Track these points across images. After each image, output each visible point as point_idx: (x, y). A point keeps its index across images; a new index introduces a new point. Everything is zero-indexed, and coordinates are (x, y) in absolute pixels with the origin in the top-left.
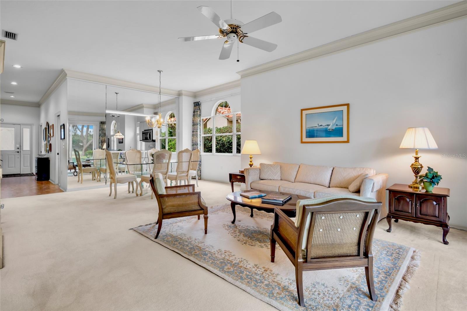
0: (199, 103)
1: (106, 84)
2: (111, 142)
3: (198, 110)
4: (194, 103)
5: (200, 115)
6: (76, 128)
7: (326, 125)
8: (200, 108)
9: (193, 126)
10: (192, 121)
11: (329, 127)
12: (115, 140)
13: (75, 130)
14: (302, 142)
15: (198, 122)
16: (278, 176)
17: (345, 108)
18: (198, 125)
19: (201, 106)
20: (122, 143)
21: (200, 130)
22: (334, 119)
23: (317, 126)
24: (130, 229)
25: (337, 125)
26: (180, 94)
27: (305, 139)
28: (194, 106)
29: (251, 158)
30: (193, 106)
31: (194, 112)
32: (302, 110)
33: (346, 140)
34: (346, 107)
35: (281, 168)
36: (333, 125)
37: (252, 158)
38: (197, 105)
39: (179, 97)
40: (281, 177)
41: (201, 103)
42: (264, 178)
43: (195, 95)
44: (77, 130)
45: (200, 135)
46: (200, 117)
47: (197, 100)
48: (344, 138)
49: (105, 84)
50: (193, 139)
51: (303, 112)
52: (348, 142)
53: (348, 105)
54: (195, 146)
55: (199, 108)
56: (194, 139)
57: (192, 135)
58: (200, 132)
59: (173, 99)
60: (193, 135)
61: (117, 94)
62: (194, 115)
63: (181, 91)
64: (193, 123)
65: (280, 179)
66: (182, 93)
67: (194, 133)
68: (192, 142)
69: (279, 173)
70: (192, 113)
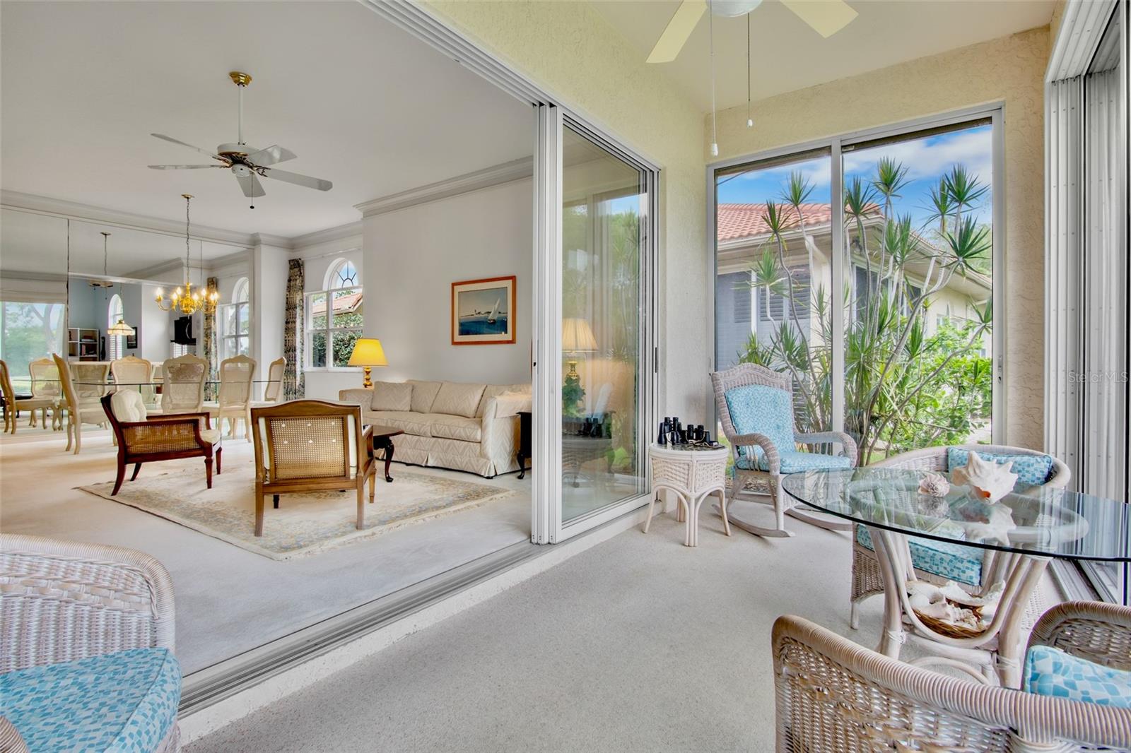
0: (300, 262)
1: (69, 217)
2: (109, 345)
3: (298, 277)
4: (290, 261)
5: (302, 287)
6: (29, 311)
7: (485, 313)
8: (301, 273)
9: (287, 310)
10: (285, 299)
11: (490, 316)
12: (120, 340)
13: (27, 316)
14: (454, 343)
15: (298, 302)
16: (405, 404)
17: (509, 283)
18: (298, 308)
19: (303, 268)
20: (136, 347)
21: (303, 319)
22: (496, 302)
23: (474, 313)
24: (75, 488)
25: (500, 313)
26: (254, 242)
27: (458, 338)
28: (291, 269)
29: (368, 373)
30: (289, 269)
31: (289, 280)
32: (454, 285)
33: (511, 339)
34: (510, 281)
35: (413, 390)
36: (495, 312)
37: (370, 374)
38: (296, 266)
39: (252, 247)
40: (411, 406)
41: (303, 262)
42: (378, 409)
43: (292, 244)
44: (33, 314)
45: (302, 331)
46: (302, 293)
47: (295, 256)
48: (508, 337)
49: (64, 216)
50: (287, 339)
51: (455, 287)
52: (512, 342)
53: (513, 278)
54: (291, 353)
55: (299, 273)
56: (290, 338)
57: (284, 330)
58: (302, 324)
59: (243, 252)
60: (287, 330)
61: (106, 235)
62: (289, 288)
63: (257, 234)
64: (287, 303)
65: (409, 409)
66: (260, 241)
67: (290, 325)
68: (286, 346)
69: (408, 398)
70: (285, 284)
